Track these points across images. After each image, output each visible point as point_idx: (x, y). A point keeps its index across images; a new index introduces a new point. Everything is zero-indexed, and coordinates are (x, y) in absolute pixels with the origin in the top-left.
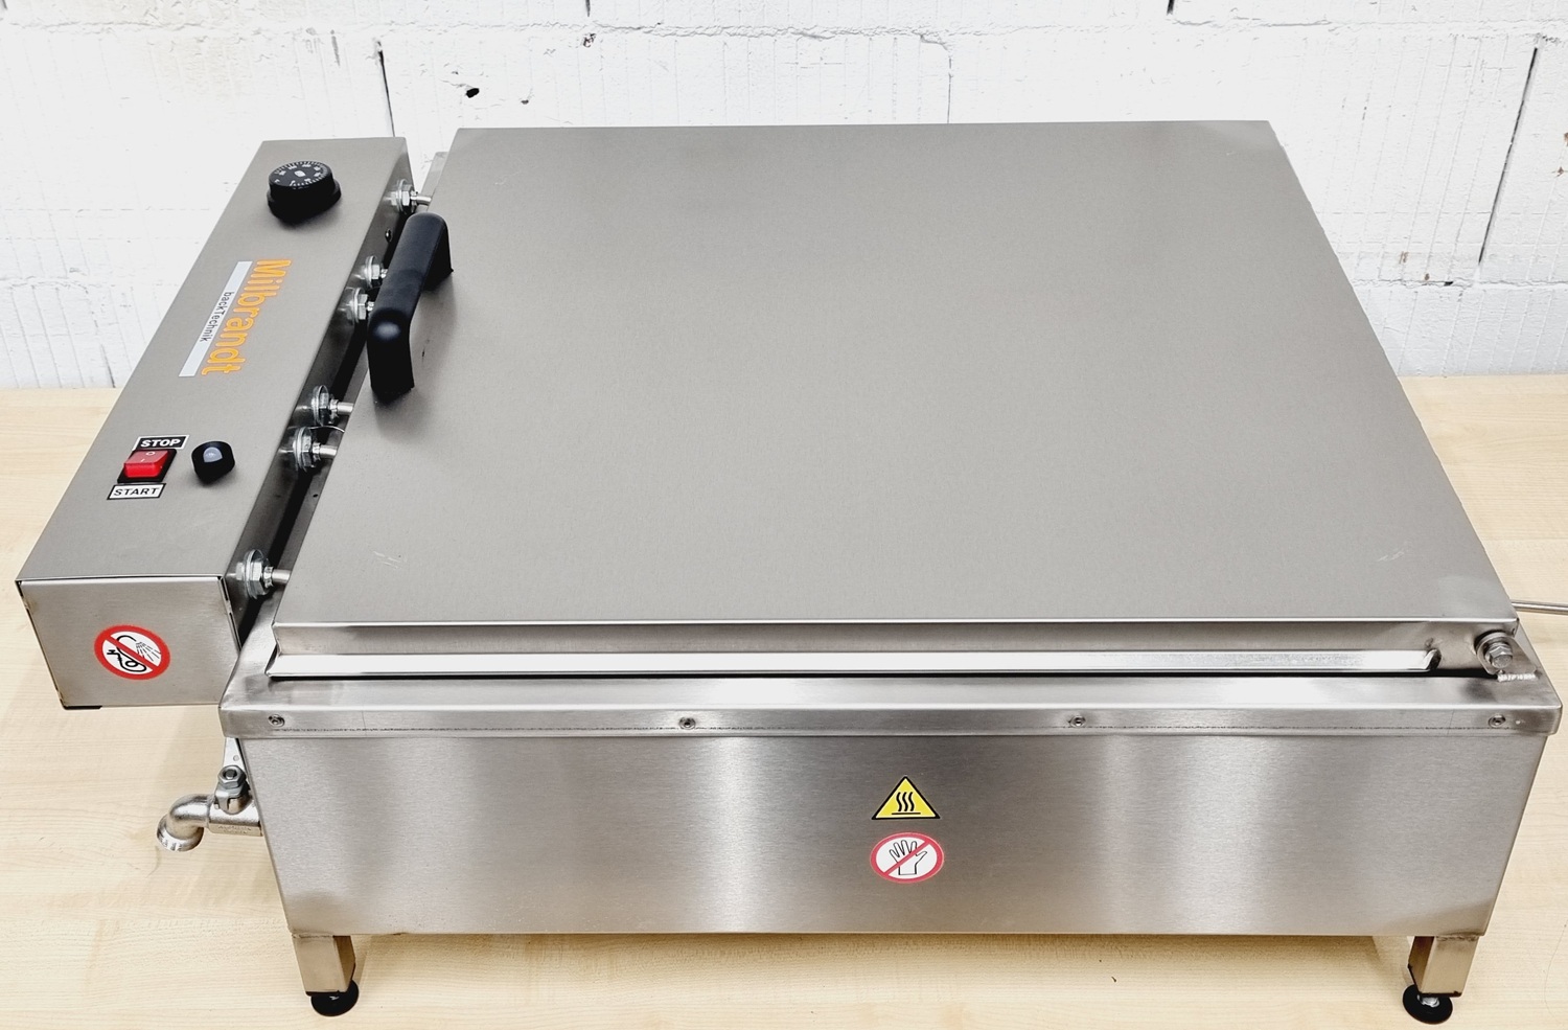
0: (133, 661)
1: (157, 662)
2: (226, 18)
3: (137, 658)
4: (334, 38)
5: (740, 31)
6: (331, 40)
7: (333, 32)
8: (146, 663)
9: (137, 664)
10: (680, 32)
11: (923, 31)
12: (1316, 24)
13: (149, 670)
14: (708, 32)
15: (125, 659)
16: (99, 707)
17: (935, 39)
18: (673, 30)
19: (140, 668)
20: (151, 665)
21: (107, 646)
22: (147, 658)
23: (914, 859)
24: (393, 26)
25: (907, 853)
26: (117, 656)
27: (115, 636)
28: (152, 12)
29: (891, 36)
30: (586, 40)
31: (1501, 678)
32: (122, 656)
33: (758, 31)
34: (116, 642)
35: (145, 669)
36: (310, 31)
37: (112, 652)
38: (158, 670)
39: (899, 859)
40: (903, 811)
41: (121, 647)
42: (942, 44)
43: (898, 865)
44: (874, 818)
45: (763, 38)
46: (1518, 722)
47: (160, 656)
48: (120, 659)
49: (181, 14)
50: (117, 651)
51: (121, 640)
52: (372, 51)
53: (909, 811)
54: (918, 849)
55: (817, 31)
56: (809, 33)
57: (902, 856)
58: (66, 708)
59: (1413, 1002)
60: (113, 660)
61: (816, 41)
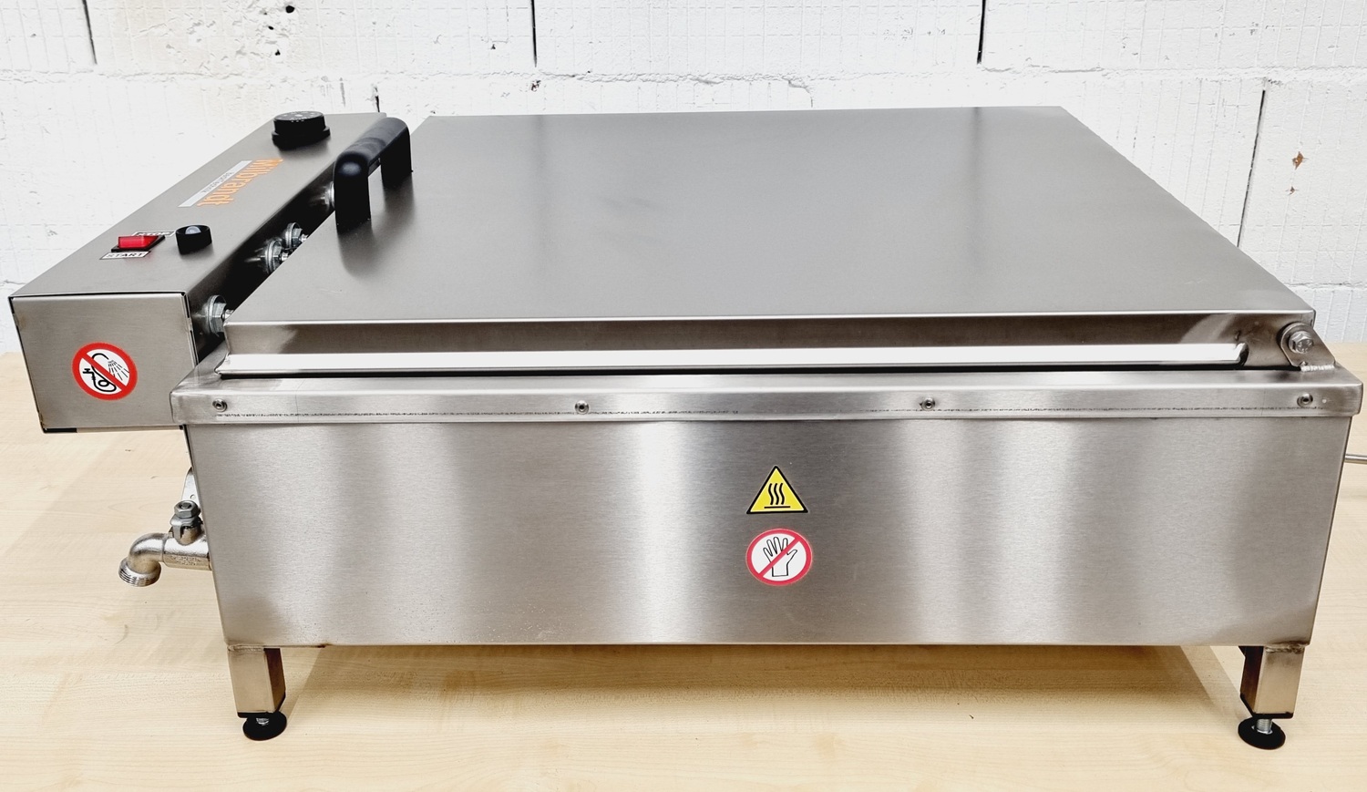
0: (105, 380)
1: (125, 381)
2: (261, 69)
3: (110, 378)
4: (342, 84)
5: (651, 77)
6: (339, 86)
7: (341, 79)
8: (117, 383)
9: (108, 383)
10: (605, 79)
11: (791, 77)
12: (1092, 70)
13: (118, 390)
14: (626, 78)
15: (98, 378)
16: (74, 430)
17: (800, 84)
18: (600, 77)
19: (111, 387)
20: (121, 385)
21: (84, 364)
22: (117, 377)
23: (786, 558)
24: (388, 75)
25: (779, 551)
26: (91, 375)
27: (91, 354)
28: (205, 64)
29: (766, 82)
30: (534, 86)
31: (1304, 368)
32: (96, 375)
33: (664, 77)
34: (91, 360)
35: (115, 389)
36: (324, 79)
37: (87, 371)
38: (127, 390)
39: (772, 559)
40: (774, 505)
41: (95, 365)
42: (805, 87)
43: (771, 566)
44: (749, 512)
45: (668, 83)
46: (1324, 401)
47: (128, 374)
48: (94, 378)
49: (227, 66)
50: (91, 370)
51: (95, 358)
52: (370, 94)
53: (780, 504)
54: (789, 547)
55: (709, 77)
56: (704, 79)
57: (775, 555)
58: (45, 431)
59: (1248, 732)
60: (87, 379)
61: (708, 86)
